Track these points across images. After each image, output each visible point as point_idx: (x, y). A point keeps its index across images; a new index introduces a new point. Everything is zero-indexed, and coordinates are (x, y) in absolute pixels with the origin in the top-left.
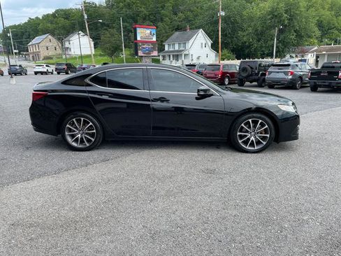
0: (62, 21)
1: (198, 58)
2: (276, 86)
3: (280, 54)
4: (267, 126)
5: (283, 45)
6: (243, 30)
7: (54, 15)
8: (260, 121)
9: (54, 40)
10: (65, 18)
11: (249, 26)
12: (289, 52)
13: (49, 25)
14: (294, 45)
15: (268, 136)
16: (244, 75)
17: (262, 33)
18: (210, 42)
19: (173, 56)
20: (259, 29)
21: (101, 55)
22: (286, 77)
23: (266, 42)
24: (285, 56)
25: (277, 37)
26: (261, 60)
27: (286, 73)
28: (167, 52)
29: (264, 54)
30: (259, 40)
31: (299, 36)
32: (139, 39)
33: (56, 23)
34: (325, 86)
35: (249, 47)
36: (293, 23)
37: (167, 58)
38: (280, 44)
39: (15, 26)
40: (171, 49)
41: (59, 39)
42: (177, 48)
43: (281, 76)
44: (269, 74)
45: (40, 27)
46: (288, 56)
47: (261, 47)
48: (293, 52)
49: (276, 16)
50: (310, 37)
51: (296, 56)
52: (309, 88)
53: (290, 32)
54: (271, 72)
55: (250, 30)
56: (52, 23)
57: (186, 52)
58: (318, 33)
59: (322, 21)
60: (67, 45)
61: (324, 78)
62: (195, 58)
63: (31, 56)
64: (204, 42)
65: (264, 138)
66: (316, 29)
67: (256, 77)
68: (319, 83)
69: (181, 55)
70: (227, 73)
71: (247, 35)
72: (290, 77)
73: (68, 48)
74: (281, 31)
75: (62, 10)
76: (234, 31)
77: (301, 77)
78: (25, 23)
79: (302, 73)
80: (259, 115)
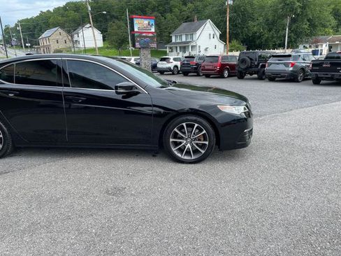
0: (72, 14)
1: (206, 49)
2: (277, 79)
3: (293, 45)
4: (204, 132)
5: (296, 34)
6: (253, 20)
7: (65, 8)
8: (196, 125)
9: (64, 33)
10: (75, 11)
11: (260, 16)
12: (302, 42)
13: (60, 18)
14: (307, 35)
15: (207, 143)
16: (243, 67)
17: (274, 23)
18: (218, 33)
19: (180, 47)
20: (270, 18)
21: (108, 48)
22: (287, 69)
23: (277, 32)
24: (297, 47)
25: (289, 27)
26: (271, 51)
27: (286, 65)
28: (175, 43)
29: (275, 45)
30: (270, 30)
31: (313, 26)
32: (136, 30)
33: (67, 16)
34: (327, 79)
35: (259, 37)
36: (307, 12)
37: (175, 50)
38: (293, 35)
39: (27, 19)
40: (178, 41)
41: (69, 32)
42: (184, 39)
43: (281, 67)
44: (268, 66)
45: (51, 20)
46: (301, 46)
47: (273, 37)
48: (307, 42)
49: (288, 5)
50: (324, 26)
51: (310, 47)
52: (311, 81)
53: (303, 21)
54: (271, 64)
55: (261, 19)
56: (63, 16)
57: (193, 44)
58: (334, 22)
59: (338, 10)
60: (76, 38)
61: (326, 70)
62: (202, 49)
63: (42, 49)
64: (212, 33)
65: (202, 146)
66: (331, 18)
67: (256, 69)
68: (320, 74)
69: (188, 46)
70: (228, 65)
71: (258, 24)
72: (291, 69)
73: (76, 41)
74: (293, 21)
75: (72, 3)
76: (244, 21)
77: (303, 69)
78: (37, 17)
79: (304, 65)
80: (194, 118)
